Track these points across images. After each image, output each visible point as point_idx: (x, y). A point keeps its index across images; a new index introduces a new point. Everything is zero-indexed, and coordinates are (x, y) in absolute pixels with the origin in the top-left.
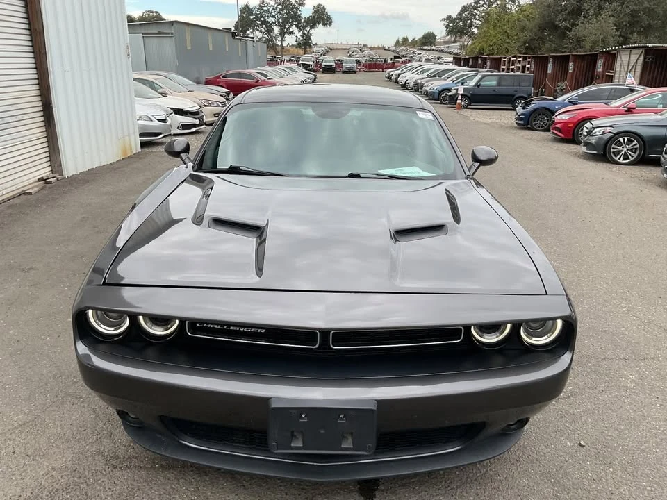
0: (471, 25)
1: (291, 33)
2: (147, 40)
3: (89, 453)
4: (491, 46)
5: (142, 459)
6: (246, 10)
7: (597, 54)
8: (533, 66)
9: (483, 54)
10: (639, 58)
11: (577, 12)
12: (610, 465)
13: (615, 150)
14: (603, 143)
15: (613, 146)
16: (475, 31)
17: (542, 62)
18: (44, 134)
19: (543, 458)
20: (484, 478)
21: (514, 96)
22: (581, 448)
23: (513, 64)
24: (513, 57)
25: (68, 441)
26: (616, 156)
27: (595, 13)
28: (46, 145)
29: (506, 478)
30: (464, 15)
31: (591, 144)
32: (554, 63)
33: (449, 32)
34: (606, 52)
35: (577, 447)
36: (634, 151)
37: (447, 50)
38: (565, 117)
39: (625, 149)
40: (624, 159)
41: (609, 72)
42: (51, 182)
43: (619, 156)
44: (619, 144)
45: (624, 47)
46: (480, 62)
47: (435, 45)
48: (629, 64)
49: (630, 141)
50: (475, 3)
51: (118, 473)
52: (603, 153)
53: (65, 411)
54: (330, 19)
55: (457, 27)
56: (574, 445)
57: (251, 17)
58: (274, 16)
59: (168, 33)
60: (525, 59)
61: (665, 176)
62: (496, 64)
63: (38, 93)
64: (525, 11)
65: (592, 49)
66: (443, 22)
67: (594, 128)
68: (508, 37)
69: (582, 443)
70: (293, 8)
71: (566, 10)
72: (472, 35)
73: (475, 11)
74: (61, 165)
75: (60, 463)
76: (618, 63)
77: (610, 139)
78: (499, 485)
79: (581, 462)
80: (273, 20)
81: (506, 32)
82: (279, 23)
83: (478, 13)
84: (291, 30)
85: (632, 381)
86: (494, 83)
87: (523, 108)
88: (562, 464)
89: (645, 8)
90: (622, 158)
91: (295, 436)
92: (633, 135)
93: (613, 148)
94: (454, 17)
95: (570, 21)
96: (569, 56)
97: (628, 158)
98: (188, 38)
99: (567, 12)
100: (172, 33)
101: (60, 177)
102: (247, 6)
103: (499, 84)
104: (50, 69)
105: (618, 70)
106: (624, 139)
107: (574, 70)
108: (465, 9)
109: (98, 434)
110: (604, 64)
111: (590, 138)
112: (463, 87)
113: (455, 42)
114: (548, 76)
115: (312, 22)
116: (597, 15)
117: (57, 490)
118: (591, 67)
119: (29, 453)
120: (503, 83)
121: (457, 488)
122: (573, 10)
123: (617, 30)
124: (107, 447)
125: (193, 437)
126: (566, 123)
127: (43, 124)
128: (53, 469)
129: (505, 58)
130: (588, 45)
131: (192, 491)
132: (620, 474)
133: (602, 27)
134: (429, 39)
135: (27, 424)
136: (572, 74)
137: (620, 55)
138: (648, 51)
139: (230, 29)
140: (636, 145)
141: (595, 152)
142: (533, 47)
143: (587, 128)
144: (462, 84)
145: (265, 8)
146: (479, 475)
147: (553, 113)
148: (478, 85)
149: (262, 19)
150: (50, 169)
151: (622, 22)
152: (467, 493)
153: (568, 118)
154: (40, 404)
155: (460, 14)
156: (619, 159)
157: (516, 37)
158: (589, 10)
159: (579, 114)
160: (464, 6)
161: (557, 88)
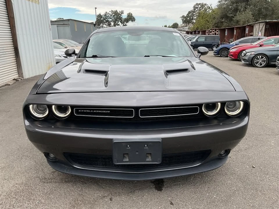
0: (193, 19)
1: (119, 25)
2: (58, 27)
3: (33, 177)
4: (201, 26)
5: (57, 179)
6: (100, 16)
7: (246, 26)
8: (219, 32)
9: (198, 29)
10: (263, 26)
11: (236, 10)
12: (267, 174)
13: (256, 62)
14: (251, 59)
15: (255, 60)
16: (195, 21)
17: (223, 31)
18: (15, 61)
19: (237, 173)
20: (211, 181)
21: (212, 44)
22: (254, 168)
23: (211, 33)
24: (211, 30)
25: (23, 173)
26: (257, 64)
27: (243, 10)
28: (16, 65)
29: (221, 181)
30: (190, 15)
31: (246, 59)
32: (228, 31)
33: (184, 22)
34: (249, 25)
35: (252, 168)
36: (264, 61)
37: (183, 30)
38: (234, 50)
39: (260, 61)
40: (260, 65)
41: (251, 33)
42: (18, 81)
43: (258, 64)
44: (258, 59)
45: (256, 22)
46: (197, 33)
47: (178, 28)
48: (259, 29)
49: (262, 57)
50: (194, 10)
51: (46, 184)
52: (251, 63)
53: (22, 162)
54: (134, 19)
55: (187, 20)
56: (250, 168)
57: (102, 19)
58: (111, 18)
59: (67, 24)
60: (216, 30)
61: (278, 70)
62: (204, 33)
63: (12, 43)
64: (214, 11)
65: (243, 24)
66: (181, 18)
67: (247, 53)
68: (208, 22)
69: (254, 166)
70: (119, 15)
71: (232, 9)
72: (193, 23)
73: (194, 13)
74: (22, 74)
75: (20, 181)
76: (255, 30)
77: (254, 57)
78: (218, 184)
79: (254, 174)
80: (111, 20)
81: (207, 20)
82: (113, 21)
83: (195, 14)
84: (118, 24)
85: (273, 143)
86: (204, 40)
87: (216, 48)
88: (246, 175)
89: (264, 8)
90: (259, 65)
91: (125, 157)
92: (263, 55)
93: (255, 61)
94: (186, 16)
95: (233, 14)
96: (234, 27)
97: (262, 65)
98: (76, 26)
99: (232, 10)
100: (69, 24)
101: (22, 79)
102: (100, 15)
103: (206, 40)
104: (17, 33)
105: (254, 32)
106: (259, 57)
107: (236, 33)
108: (190, 12)
109: (37, 170)
110: (249, 30)
111: (245, 57)
112: (191, 42)
113: (186, 26)
114: (226, 36)
115: (127, 20)
116: (244, 11)
117: (18, 192)
118: (244, 32)
119: (6, 178)
120: (207, 39)
121: (199, 185)
122: (234, 9)
123: (253, 17)
124: (41, 175)
125: (79, 164)
126: (235, 52)
127: (15, 56)
128: (17, 184)
129: (207, 30)
130: (241, 23)
131: (79, 190)
132: (272, 178)
133: (247, 16)
134: (175, 26)
135: (5, 167)
136: (236, 35)
137: (255, 26)
138: (267, 23)
139: (93, 23)
140: (265, 59)
141: (248, 63)
142: (218, 26)
143: (244, 53)
144: (190, 41)
145: (107, 15)
146: (209, 180)
147: (229, 49)
148: (197, 41)
149: (106, 20)
150: (18, 75)
151: (255, 13)
152: (204, 187)
153: (235, 50)
154: (12, 160)
155: (187, 15)
156: (258, 65)
157: (211, 22)
158: (241, 9)
159: (240, 48)
160: (189, 11)
161: (230, 41)
